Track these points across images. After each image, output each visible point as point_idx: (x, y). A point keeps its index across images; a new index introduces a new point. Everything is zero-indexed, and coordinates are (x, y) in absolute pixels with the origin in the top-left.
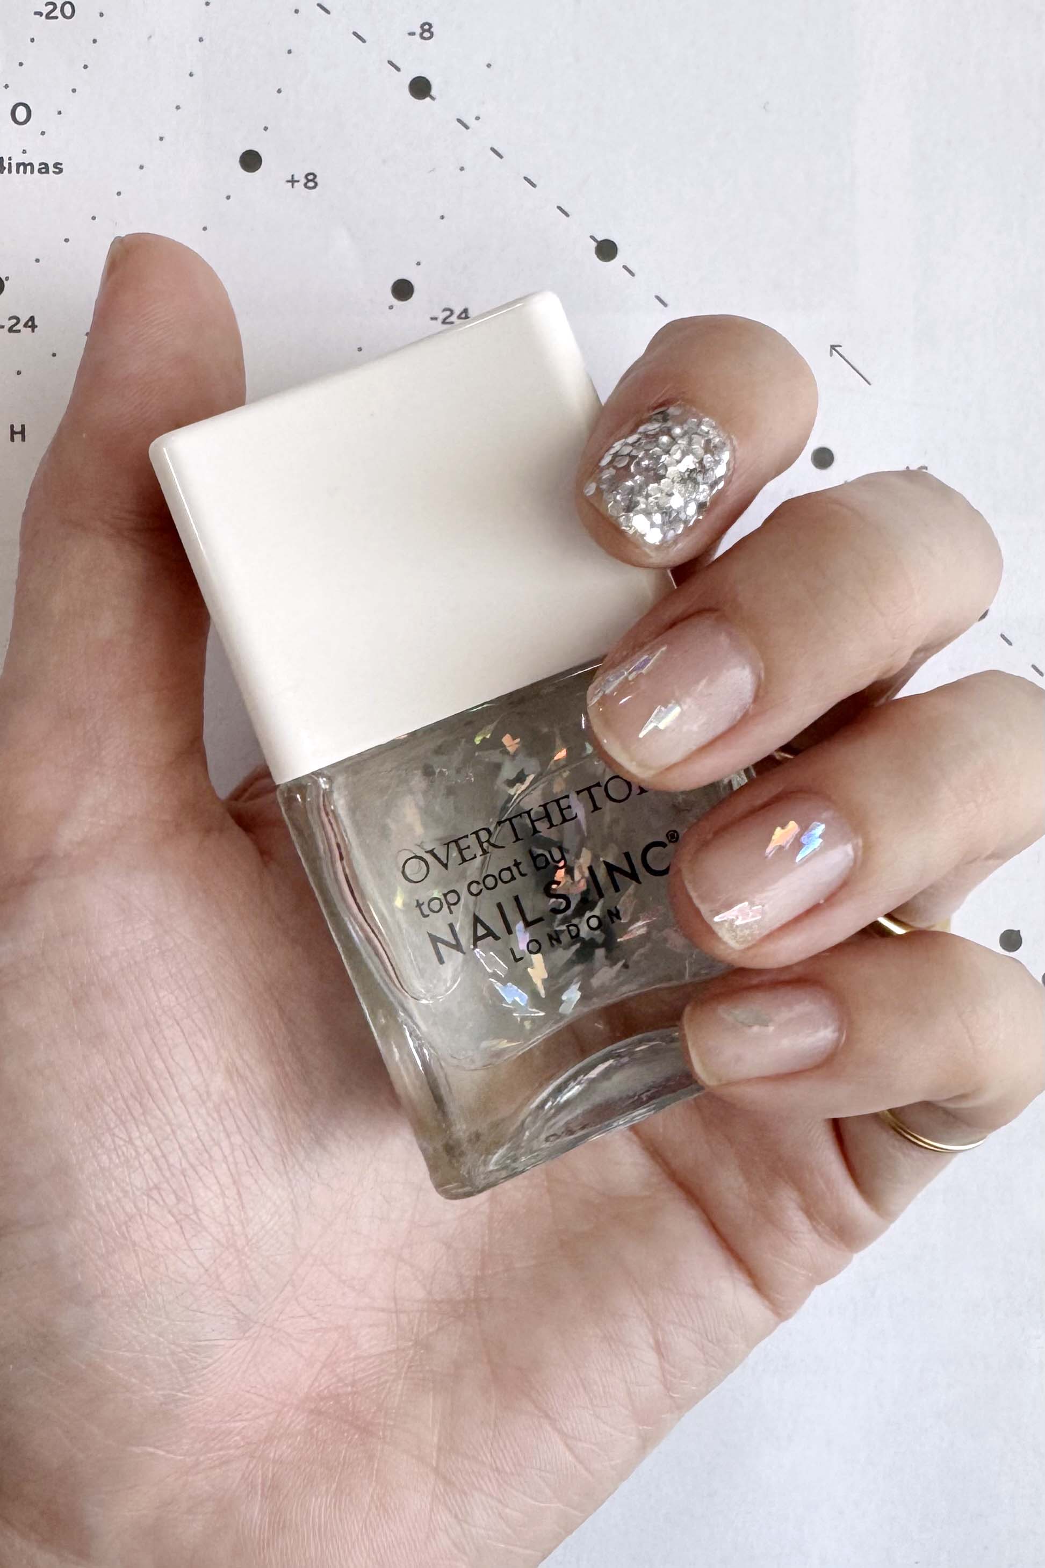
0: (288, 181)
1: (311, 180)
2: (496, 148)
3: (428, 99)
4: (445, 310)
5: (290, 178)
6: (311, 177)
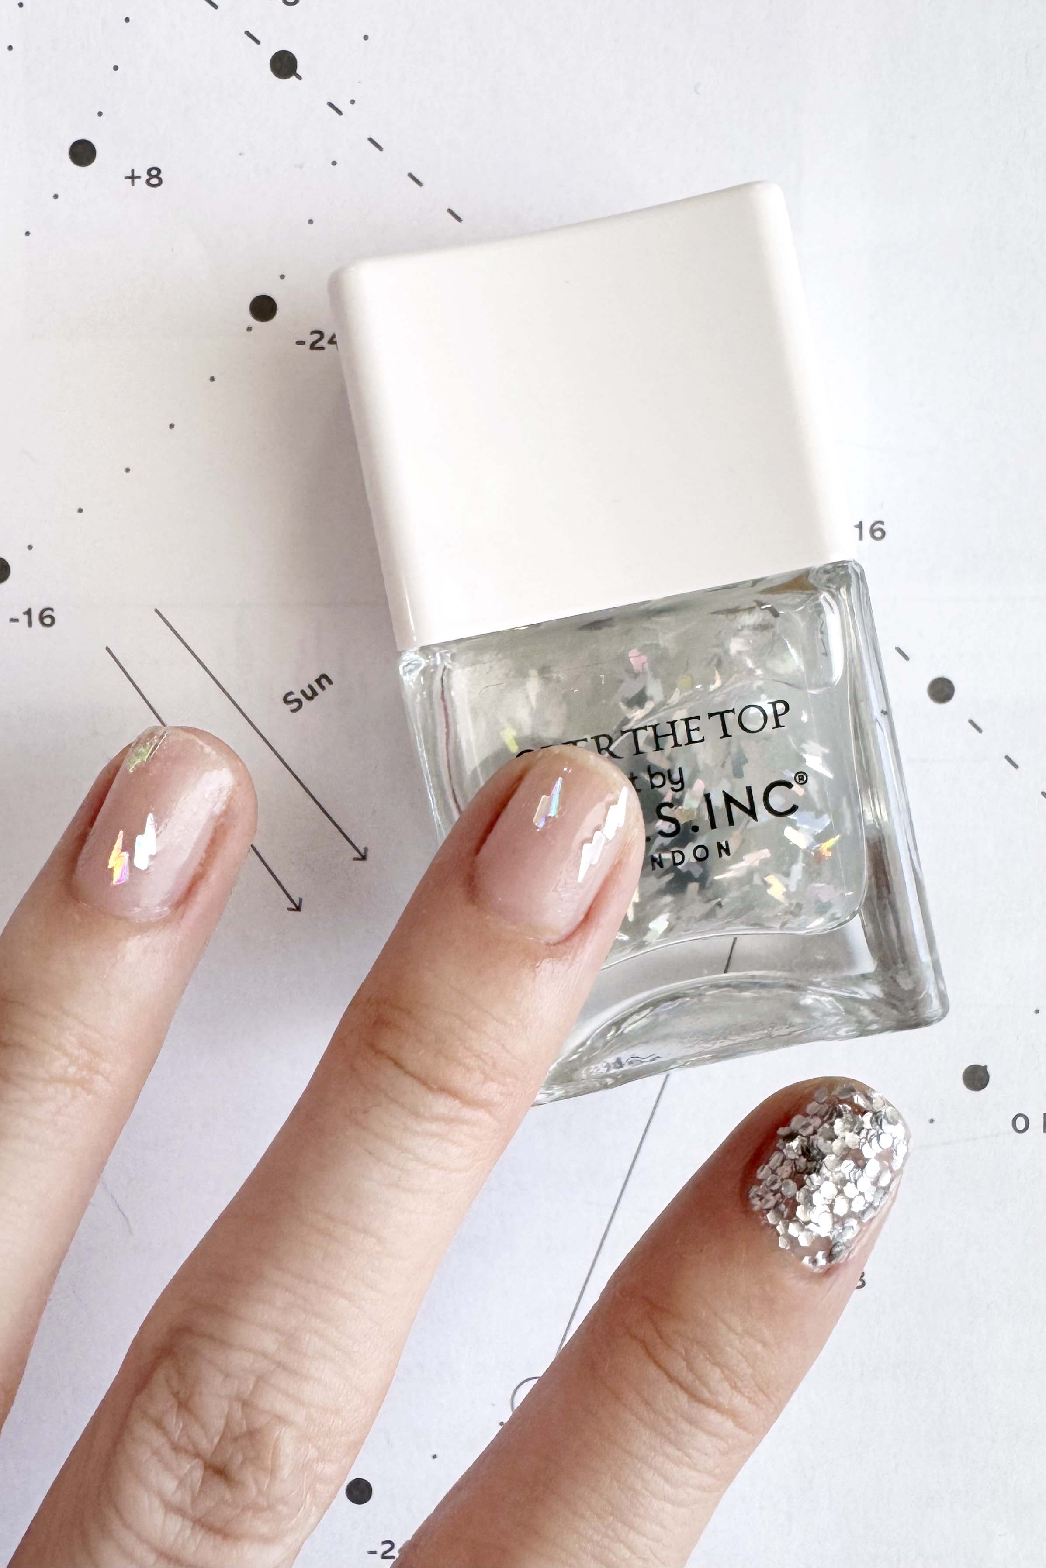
0: (127, 178)
1: (154, 176)
2: (374, 138)
3: (293, 79)
4: (313, 332)
5: (130, 174)
6: (154, 172)
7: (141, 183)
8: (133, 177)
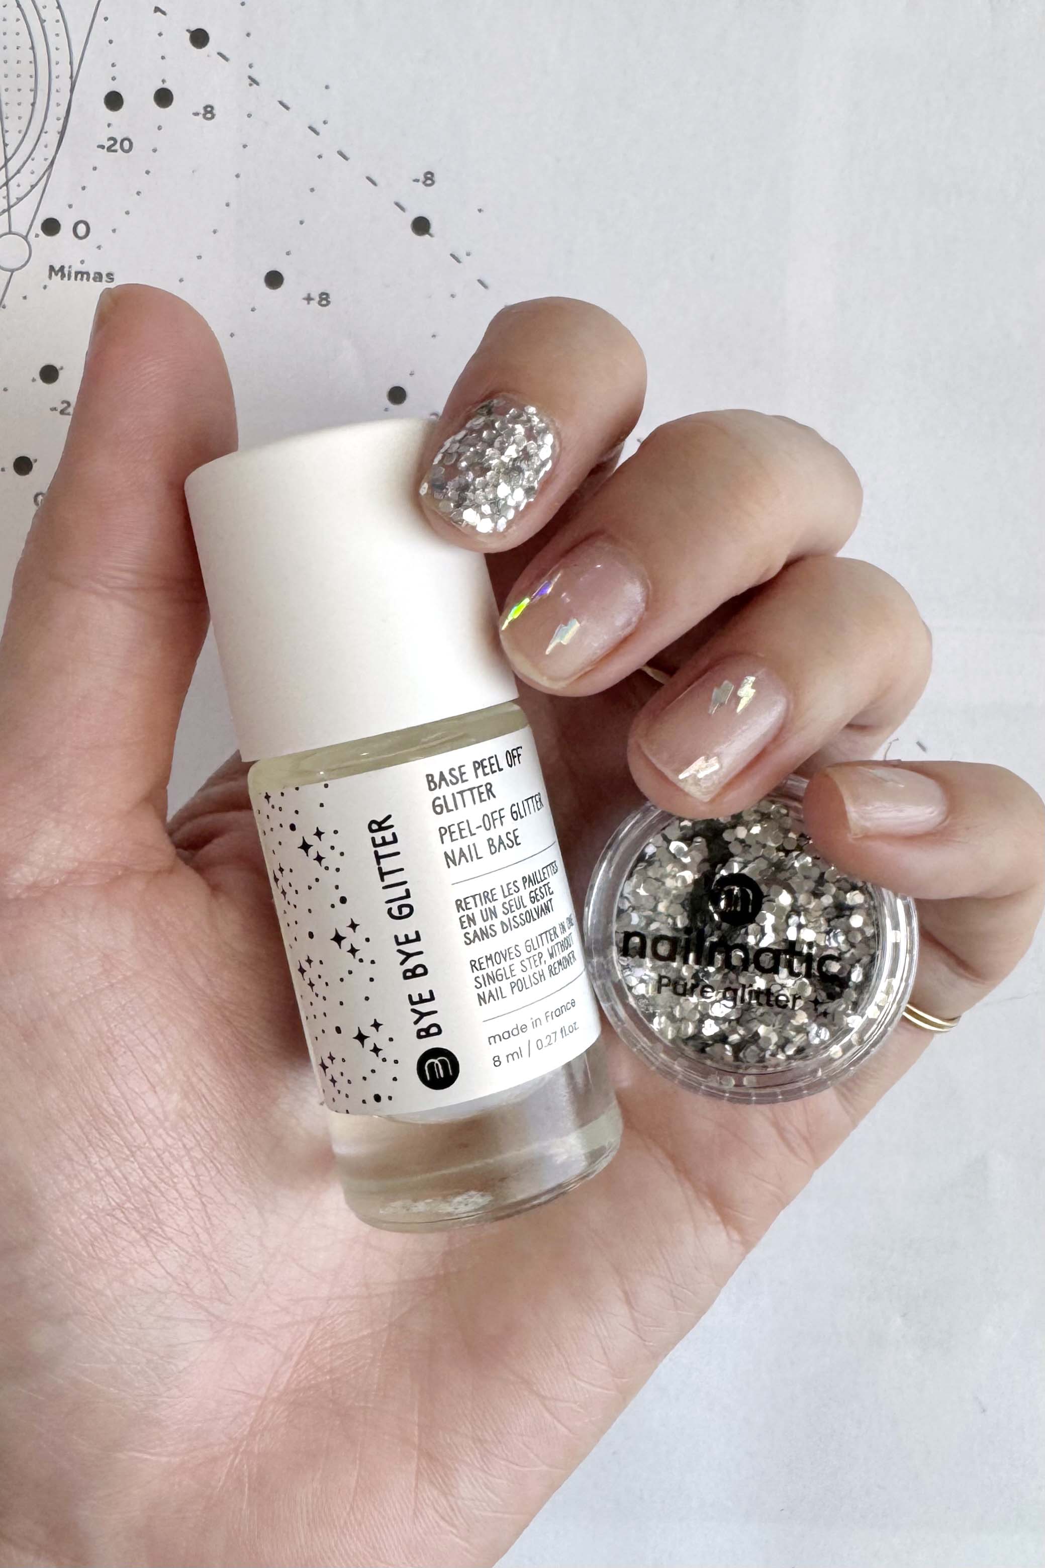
0: (305, 299)
1: (324, 299)
2: (482, 280)
3: (427, 236)
5: (307, 296)
6: (324, 296)
7: (314, 304)
8: (309, 299)
